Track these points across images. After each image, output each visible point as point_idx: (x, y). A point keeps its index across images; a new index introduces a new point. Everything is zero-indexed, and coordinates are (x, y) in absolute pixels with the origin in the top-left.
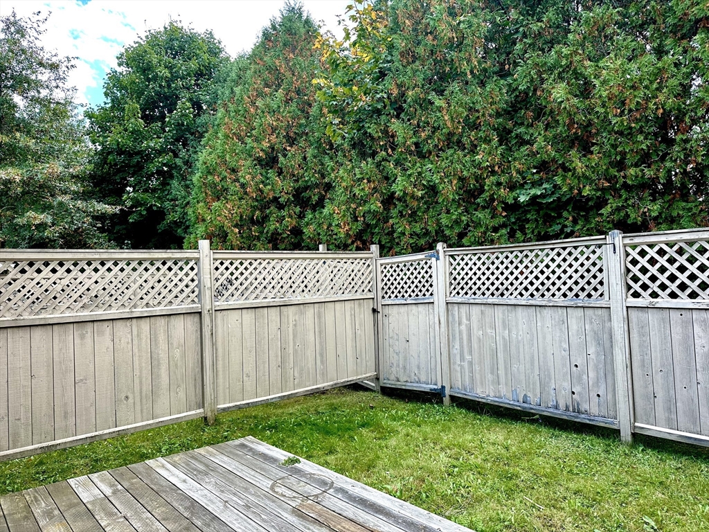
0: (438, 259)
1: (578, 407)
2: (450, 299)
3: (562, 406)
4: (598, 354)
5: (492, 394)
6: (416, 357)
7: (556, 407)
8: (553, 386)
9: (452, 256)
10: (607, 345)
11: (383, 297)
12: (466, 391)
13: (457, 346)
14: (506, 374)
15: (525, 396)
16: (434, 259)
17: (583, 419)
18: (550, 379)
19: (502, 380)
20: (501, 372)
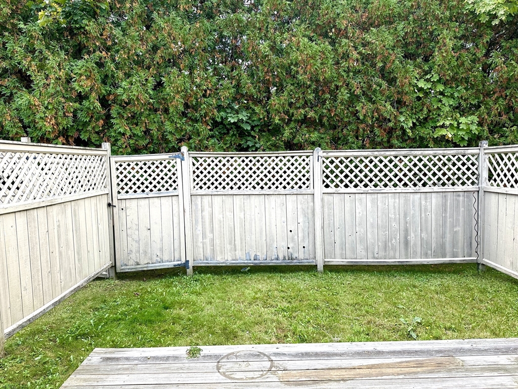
0: (182, 159)
1: (291, 256)
2: (194, 192)
3: (281, 257)
4: (304, 222)
5: (230, 259)
6: (158, 241)
7: (277, 259)
8: (276, 246)
9: (195, 158)
10: (310, 216)
11: (119, 192)
12: (207, 260)
13: (200, 227)
14: (241, 243)
15: (256, 255)
16: (178, 160)
17: (295, 262)
18: (273, 241)
19: (238, 247)
20: (238, 242)
